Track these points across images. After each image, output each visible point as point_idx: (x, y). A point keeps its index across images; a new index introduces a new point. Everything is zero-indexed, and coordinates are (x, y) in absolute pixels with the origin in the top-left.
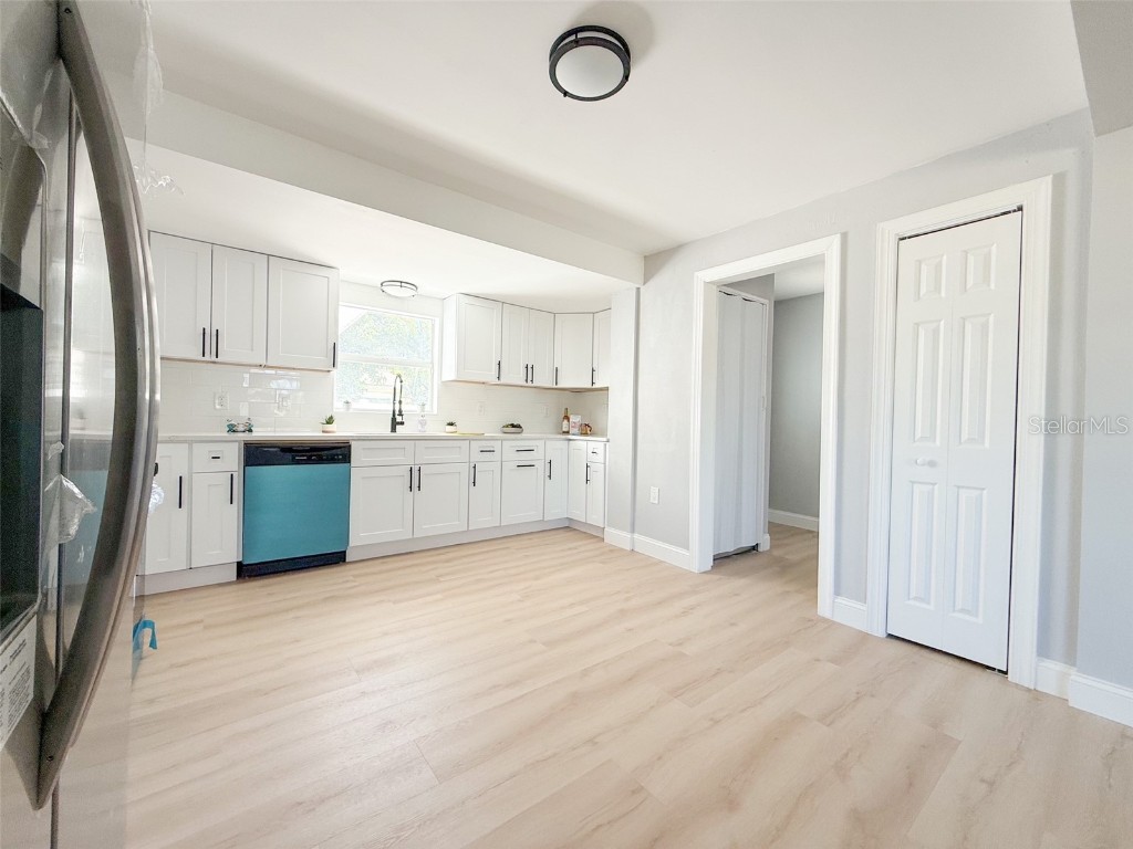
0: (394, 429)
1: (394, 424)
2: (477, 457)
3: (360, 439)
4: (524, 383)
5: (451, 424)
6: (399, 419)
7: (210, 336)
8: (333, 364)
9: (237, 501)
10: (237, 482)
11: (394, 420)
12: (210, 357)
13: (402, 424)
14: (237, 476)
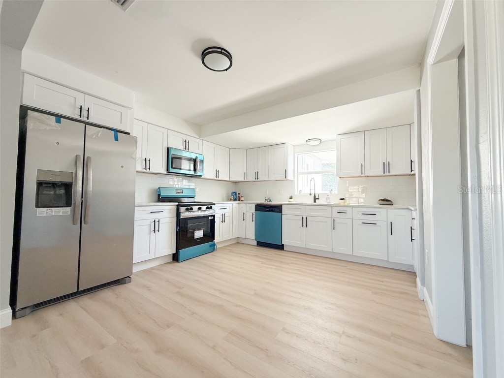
0: (315, 201)
1: (315, 199)
2: (336, 215)
3: (285, 204)
4: (383, 174)
5: (342, 199)
6: (317, 197)
7: (257, 174)
8: (285, 177)
9: (254, 221)
10: (254, 216)
11: (315, 197)
12: (256, 180)
13: (318, 199)
14: (254, 213)
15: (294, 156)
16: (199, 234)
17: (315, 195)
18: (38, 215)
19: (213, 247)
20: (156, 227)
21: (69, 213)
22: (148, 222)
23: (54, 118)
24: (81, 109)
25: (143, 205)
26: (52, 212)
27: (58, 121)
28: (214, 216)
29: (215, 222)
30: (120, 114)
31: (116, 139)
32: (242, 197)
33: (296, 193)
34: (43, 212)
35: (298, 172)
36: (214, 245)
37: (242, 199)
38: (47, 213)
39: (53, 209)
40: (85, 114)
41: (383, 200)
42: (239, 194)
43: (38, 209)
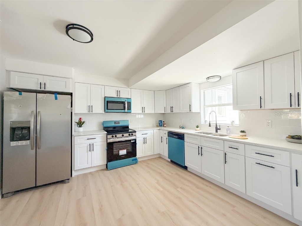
0: (217, 132)
1: (217, 129)
2: (228, 150)
6: (218, 128)
7: (172, 108)
8: (190, 110)
9: (167, 144)
10: (167, 139)
11: (216, 127)
12: (172, 112)
13: (219, 129)
14: (167, 138)
15: (200, 91)
16: (123, 152)
17: (216, 125)
18: (11, 145)
19: (136, 161)
20: (91, 148)
21: (29, 144)
22: (86, 145)
23: (18, 93)
24: (41, 84)
25: (81, 135)
26: (19, 143)
27: (20, 94)
28: (135, 140)
29: (136, 144)
30: (65, 82)
31: (56, 98)
32: (165, 124)
33: (202, 123)
34: (14, 144)
35: (204, 105)
36: (136, 159)
37: (165, 125)
38: (16, 144)
39: (19, 142)
40: (43, 86)
41: (293, 137)
42: (164, 122)
43: (11, 142)
